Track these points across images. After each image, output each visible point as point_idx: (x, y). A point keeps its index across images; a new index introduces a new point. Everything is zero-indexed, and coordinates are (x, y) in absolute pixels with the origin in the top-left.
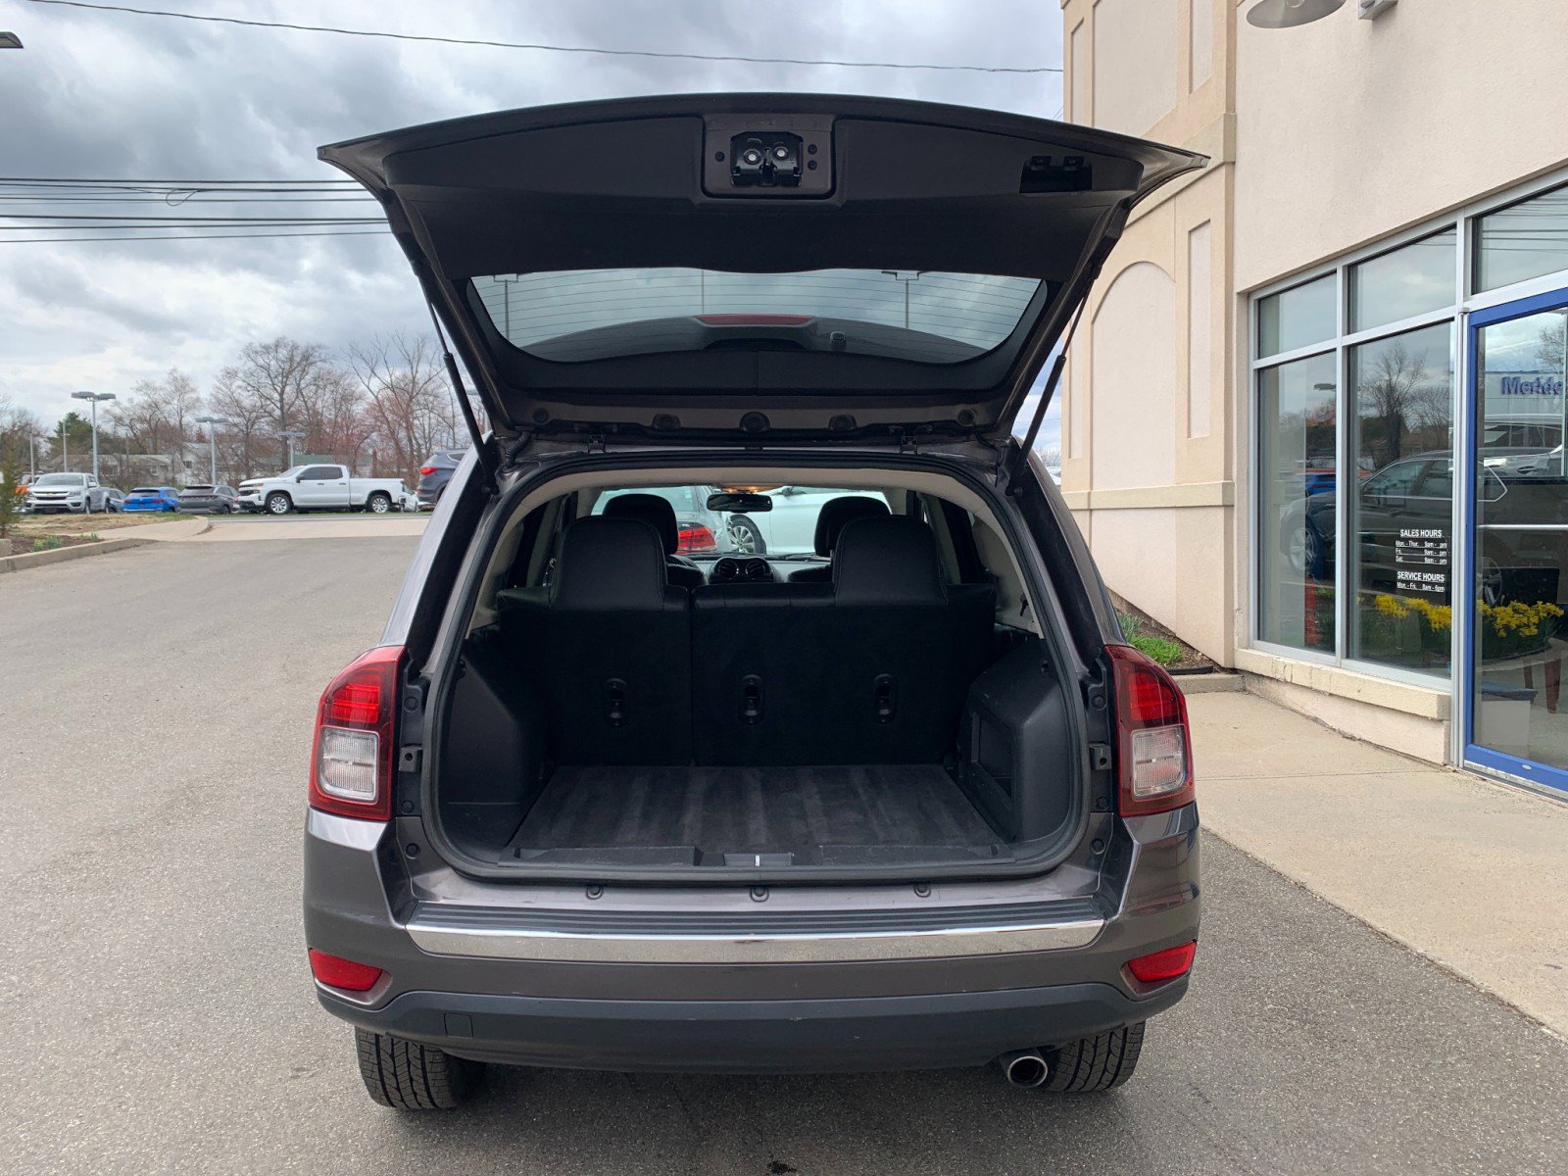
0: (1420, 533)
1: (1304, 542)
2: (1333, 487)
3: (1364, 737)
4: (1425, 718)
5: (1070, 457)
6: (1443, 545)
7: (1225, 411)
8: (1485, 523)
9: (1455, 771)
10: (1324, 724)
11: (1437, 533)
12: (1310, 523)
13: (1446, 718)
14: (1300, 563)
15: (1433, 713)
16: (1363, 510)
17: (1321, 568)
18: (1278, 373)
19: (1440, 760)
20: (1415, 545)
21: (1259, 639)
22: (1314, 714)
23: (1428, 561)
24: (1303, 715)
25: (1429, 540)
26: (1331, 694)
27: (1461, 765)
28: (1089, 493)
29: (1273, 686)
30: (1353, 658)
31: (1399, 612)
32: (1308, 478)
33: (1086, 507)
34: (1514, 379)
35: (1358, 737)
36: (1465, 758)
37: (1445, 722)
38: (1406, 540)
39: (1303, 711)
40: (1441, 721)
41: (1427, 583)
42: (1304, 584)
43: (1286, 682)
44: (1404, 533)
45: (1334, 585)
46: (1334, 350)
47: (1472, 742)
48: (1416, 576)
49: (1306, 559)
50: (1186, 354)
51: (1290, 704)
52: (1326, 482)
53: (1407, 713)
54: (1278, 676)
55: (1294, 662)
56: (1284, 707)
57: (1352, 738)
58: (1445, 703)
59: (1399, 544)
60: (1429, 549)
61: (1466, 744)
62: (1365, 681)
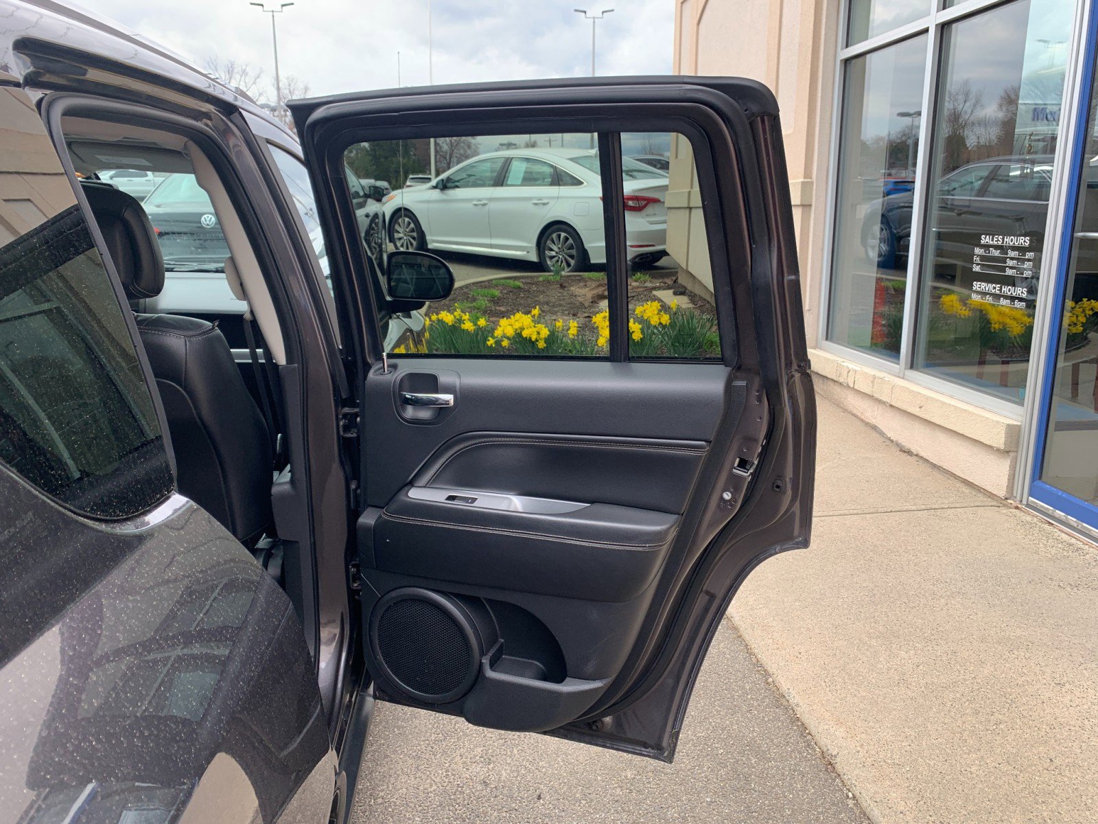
0: (1003, 239)
1: (879, 236)
2: (912, 190)
3: (922, 454)
4: (991, 447)
5: (677, 157)
6: (1030, 255)
7: (809, 105)
8: (1082, 231)
9: (1017, 508)
10: (882, 434)
11: (1024, 241)
12: (885, 220)
13: (1012, 449)
14: (874, 255)
15: (999, 441)
16: (941, 210)
17: (894, 260)
18: (865, 62)
19: (1002, 493)
20: (996, 253)
21: (827, 339)
22: (873, 421)
23: (1009, 272)
24: (862, 420)
25: (1014, 248)
26: (891, 406)
27: (1024, 502)
28: (689, 192)
29: (837, 389)
30: (917, 369)
31: (963, 312)
32: (886, 184)
33: (686, 205)
34: (1043, 109)
35: (915, 453)
36: (1031, 494)
37: (1012, 454)
38: (987, 247)
39: (862, 417)
40: (1008, 452)
41: (1006, 297)
42: (875, 275)
43: (848, 387)
44: (985, 240)
45: (906, 277)
46: (926, 31)
47: (1040, 478)
48: (994, 288)
49: (880, 250)
50: (776, 47)
51: (850, 408)
52: (905, 186)
53: (970, 438)
54: (841, 380)
55: (857, 368)
56: (845, 410)
57: (909, 453)
58: (1013, 433)
59: (978, 251)
60: (1012, 259)
61: (1033, 480)
62: (927, 398)
